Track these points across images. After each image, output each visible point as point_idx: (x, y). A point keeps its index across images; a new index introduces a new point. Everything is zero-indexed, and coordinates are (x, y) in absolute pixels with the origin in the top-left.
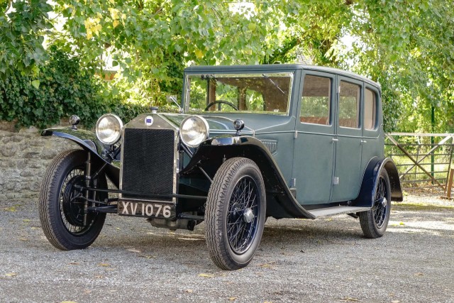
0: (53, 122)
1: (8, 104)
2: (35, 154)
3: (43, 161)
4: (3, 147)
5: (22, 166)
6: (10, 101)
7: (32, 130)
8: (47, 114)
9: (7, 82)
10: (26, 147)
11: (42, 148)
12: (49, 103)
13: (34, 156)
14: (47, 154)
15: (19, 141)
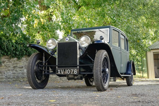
0: (22, 56)
1: (8, 50)
2: (17, 66)
3: (19, 69)
4: (6, 64)
5: (12, 70)
6: (9, 49)
7: (15, 59)
8: (20, 54)
9: (8, 43)
10: (14, 65)
11: (19, 65)
12: (21, 50)
13: (16, 67)
14: (20, 67)
15: (11, 62)
